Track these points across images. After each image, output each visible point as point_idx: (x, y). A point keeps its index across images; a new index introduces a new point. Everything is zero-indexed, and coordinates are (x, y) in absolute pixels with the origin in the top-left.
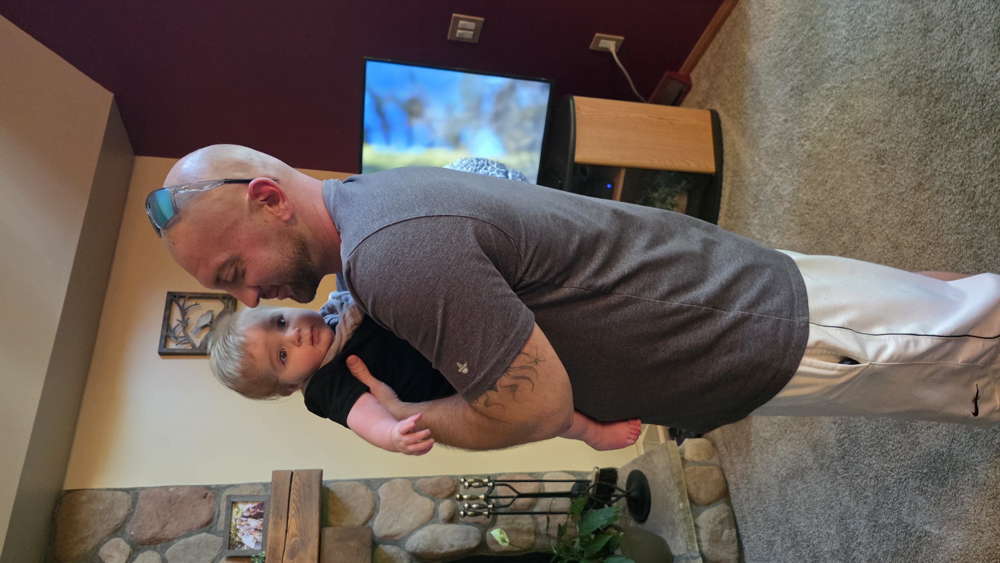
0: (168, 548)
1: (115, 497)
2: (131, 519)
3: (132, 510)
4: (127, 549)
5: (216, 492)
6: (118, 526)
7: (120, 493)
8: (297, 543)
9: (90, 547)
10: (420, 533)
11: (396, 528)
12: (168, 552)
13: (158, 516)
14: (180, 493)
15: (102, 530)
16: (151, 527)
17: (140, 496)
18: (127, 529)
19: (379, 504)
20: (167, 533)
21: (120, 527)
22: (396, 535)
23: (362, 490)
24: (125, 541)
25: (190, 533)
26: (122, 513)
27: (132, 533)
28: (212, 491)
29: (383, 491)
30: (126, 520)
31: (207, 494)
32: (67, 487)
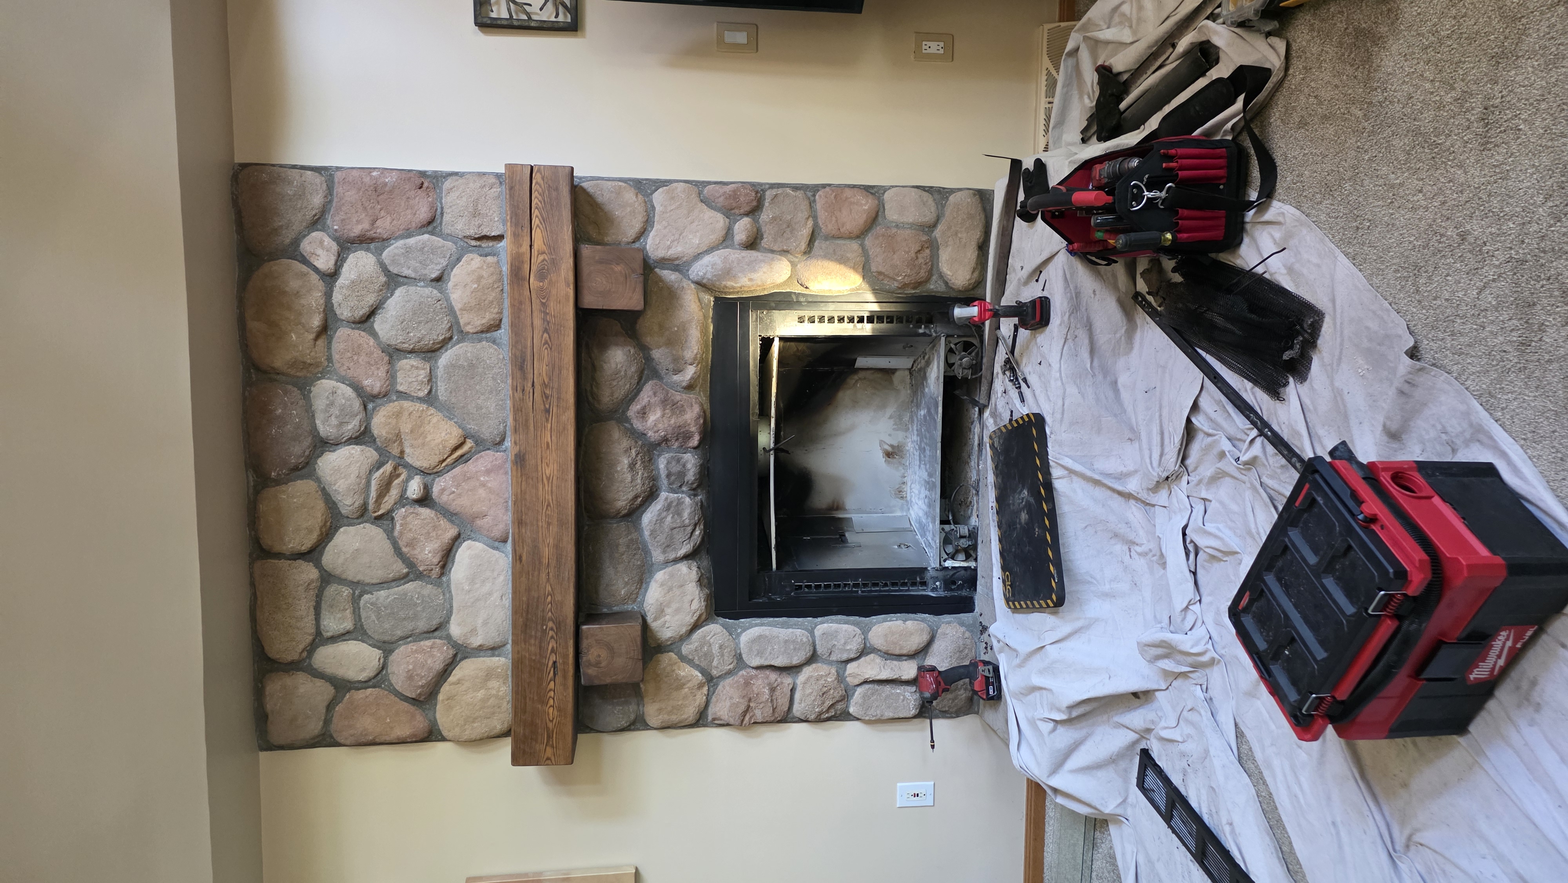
0: (384, 249)
1: (303, 179)
2: (330, 209)
3: (330, 198)
4: (334, 247)
5: (434, 181)
6: (316, 217)
7: (309, 172)
8: (545, 262)
9: (287, 241)
10: (707, 259)
11: (676, 250)
12: (385, 254)
13: (365, 209)
14: (387, 180)
15: (297, 220)
16: (358, 222)
17: (336, 180)
18: (329, 222)
19: (654, 216)
20: (378, 231)
21: (319, 218)
22: (677, 259)
23: (630, 196)
24: (330, 236)
25: (408, 234)
26: (317, 200)
27: (336, 227)
28: (428, 180)
29: (658, 198)
30: (324, 211)
31: (422, 184)
32: (239, 159)
